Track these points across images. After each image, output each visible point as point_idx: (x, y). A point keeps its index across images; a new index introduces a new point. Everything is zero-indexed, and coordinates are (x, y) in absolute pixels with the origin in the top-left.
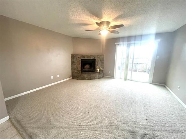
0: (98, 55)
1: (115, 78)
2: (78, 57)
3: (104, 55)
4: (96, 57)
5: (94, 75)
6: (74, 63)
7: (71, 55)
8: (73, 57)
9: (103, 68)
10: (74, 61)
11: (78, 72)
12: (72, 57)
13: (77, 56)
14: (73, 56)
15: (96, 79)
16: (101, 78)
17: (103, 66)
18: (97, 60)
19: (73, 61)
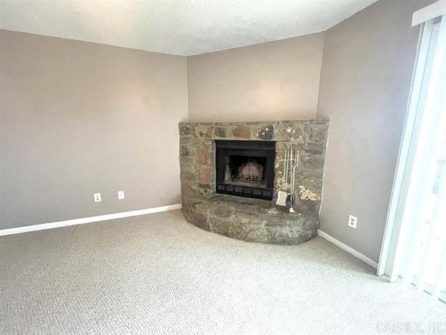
0: (288, 123)
1: (387, 278)
2: (201, 134)
3: (328, 120)
4: (275, 131)
5: (245, 220)
6: (187, 154)
7: (180, 124)
8: (186, 133)
9: (317, 188)
10: (188, 147)
11: (202, 190)
12: (181, 133)
13: (198, 130)
14: (185, 129)
15: (252, 240)
16: (285, 242)
17: (319, 176)
18: (279, 147)
19: (186, 149)
